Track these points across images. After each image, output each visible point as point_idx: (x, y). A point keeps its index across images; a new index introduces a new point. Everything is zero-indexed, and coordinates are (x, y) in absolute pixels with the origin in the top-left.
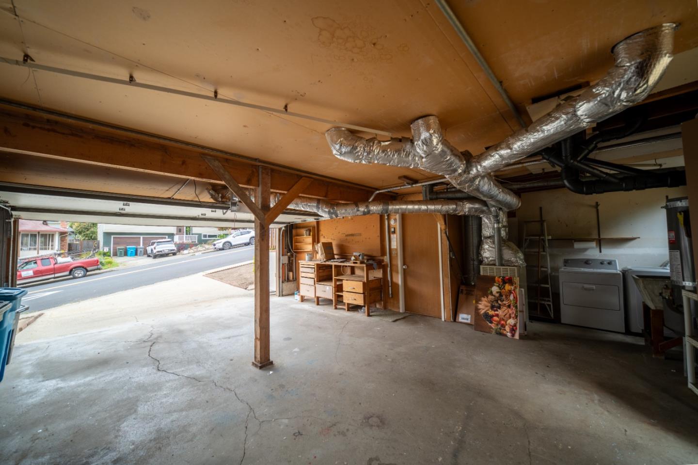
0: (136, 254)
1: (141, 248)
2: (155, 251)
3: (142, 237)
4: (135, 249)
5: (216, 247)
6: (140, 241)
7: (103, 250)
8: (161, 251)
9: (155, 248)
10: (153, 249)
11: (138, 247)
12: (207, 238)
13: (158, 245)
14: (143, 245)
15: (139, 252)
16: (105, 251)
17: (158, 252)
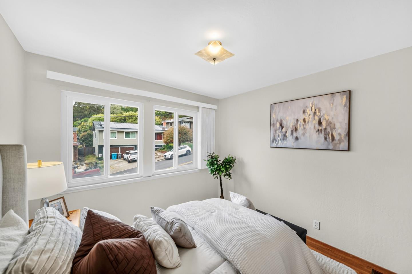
0: (117, 158)
1: (120, 155)
2: (129, 159)
3: (120, 147)
4: (116, 155)
5: (166, 157)
6: (119, 150)
7: (99, 156)
8: (133, 159)
9: (129, 157)
10: (128, 157)
11: (118, 154)
12: (157, 147)
13: (131, 155)
14: (121, 152)
15: (119, 157)
16: (100, 157)
17: (131, 159)
